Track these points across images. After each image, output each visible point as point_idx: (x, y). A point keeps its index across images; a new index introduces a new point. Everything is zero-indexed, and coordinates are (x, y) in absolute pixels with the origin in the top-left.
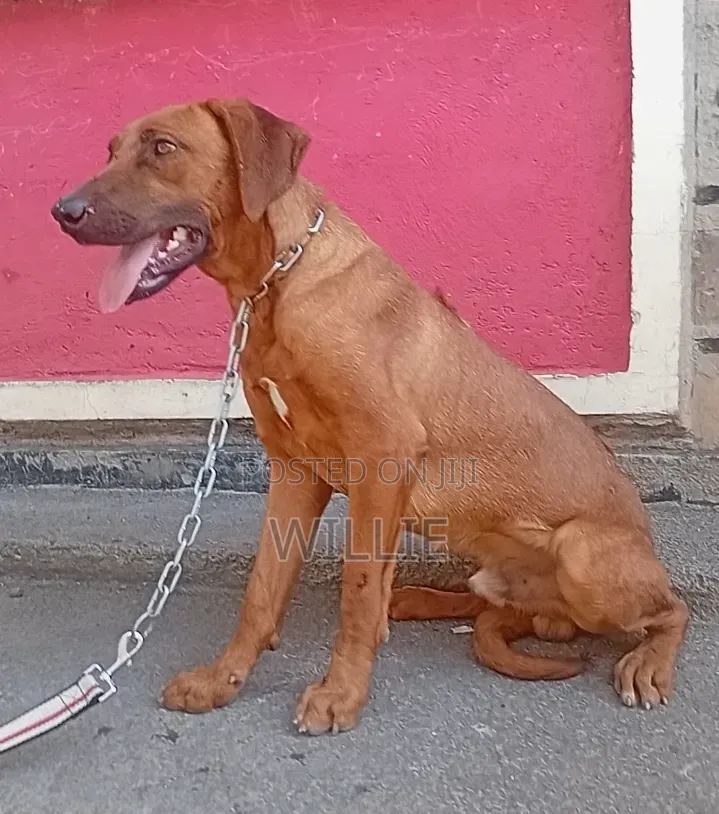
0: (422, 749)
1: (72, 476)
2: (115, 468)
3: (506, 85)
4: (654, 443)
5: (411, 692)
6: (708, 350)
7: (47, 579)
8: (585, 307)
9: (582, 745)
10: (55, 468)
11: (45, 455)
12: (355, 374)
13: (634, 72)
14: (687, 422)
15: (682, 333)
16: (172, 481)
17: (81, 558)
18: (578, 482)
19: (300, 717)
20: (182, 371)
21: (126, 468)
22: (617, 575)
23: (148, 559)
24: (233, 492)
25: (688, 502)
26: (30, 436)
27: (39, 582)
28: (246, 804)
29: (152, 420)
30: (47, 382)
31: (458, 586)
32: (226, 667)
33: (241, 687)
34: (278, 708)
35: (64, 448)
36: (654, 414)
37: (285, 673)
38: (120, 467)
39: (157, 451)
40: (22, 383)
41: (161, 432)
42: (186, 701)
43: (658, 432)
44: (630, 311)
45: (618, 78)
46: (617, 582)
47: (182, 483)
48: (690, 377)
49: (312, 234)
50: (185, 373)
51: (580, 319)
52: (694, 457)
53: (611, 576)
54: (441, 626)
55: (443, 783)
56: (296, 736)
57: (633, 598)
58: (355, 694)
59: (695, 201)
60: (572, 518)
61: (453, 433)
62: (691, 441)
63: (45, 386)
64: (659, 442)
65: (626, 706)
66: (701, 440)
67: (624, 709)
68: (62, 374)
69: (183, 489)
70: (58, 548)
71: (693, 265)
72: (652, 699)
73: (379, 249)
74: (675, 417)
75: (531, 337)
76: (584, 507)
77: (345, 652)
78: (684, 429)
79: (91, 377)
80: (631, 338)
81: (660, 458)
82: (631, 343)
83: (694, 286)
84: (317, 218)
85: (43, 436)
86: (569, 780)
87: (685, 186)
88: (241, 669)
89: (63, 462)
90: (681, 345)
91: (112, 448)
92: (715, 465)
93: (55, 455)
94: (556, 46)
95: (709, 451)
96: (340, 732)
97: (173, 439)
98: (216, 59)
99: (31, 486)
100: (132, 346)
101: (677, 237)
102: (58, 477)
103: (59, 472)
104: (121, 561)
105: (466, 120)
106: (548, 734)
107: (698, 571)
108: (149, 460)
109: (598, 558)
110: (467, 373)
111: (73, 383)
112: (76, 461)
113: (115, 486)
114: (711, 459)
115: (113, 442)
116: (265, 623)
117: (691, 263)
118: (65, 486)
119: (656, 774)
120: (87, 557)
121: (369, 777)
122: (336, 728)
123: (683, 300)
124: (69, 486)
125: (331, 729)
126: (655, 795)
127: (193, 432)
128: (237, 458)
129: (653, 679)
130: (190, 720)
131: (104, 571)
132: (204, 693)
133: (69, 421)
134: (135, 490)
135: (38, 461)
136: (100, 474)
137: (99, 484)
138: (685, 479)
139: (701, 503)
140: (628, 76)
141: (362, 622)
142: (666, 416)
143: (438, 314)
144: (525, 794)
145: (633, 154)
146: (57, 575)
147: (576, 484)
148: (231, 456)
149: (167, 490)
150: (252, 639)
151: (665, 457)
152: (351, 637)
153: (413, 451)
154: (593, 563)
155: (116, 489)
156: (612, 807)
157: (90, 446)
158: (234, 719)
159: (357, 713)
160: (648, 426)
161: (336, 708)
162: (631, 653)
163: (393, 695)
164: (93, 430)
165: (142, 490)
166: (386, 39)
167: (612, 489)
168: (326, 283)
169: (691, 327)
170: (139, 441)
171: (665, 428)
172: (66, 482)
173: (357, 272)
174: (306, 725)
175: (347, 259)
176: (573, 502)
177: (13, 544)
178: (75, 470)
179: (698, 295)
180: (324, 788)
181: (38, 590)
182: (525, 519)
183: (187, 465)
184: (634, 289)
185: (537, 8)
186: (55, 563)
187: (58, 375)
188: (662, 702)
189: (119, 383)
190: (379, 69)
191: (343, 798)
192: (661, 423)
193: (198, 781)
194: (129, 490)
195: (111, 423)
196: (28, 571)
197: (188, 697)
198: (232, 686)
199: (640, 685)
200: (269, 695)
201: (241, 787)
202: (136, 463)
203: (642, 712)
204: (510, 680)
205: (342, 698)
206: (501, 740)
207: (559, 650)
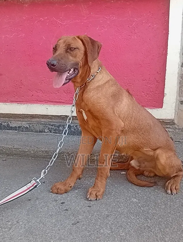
0: (121, 205)
1: (15, 128)
2: (27, 127)
3: (136, 33)
4: (167, 126)
5: (114, 190)
6: (182, 104)
7: (12, 156)
8: (153, 91)
9: (160, 204)
10: (10, 126)
11: (8, 123)
12: (103, 110)
13: (169, 33)
14: (176, 122)
15: (177, 99)
16: (42, 131)
17: (21, 151)
18: (160, 140)
19: (89, 196)
20: (46, 102)
21: (30, 127)
22: (172, 163)
23: (40, 152)
24: (58, 134)
25: (175, 141)
26: (3, 117)
27: (10, 157)
28: (79, 219)
29: (38, 115)
30: (9, 103)
31: (121, 161)
32: (68, 183)
33: (72, 188)
34: (81, 193)
35: (13, 121)
36: (168, 119)
37: (81, 184)
38: (28, 127)
39: (38, 123)
40: (2, 103)
41: (40, 118)
42: (58, 191)
43: (168, 124)
44: (164, 93)
45: (164, 34)
46: (172, 165)
47: (45, 131)
48: (177, 110)
49: (97, 73)
50: (47, 103)
51: (151, 94)
52: (177, 130)
53: (171, 163)
54: (118, 172)
55: (128, 214)
56: (88, 201)
57: (175, 169)
58: (102, 190)
59: (181, 66)
60: (158, 148)
61: (130, 127)
62: (176, 126)
63: (9, 104)
64: (168, 126)
65: (168, 194)
66: (179, 126)
67: (168, 195)
68: (13, 101)
69: (45, 133)
70: (15, 148)
71: (180, 82)
72: (175, 193)
73: (114, 79)
74: (173, 120)
75: (138, 98)
76: (161, 146)
77: (99, 179)
78: (175, 123)
79: (21, 103)
80: (164, 100)
81: (169, 130)
82: (163, 101)
83: (180, 88)
84: (99, 69)
85: (7, 118)
86: (159, 214)
87: (180, 63)
88: (72, 183)
89: (13, 124)
90: (176, 102)
91: (26, 121)
92: (182, 132)
93: (10, 122)
94: (149, 24)
95: (180, 129)
96: (99, 200)
97: (43, 120)
98: (59, 21)
99: (4, 131)
100: (33, 95)
101: (177, 75)
102: (11, 128)
103: (11, 127)
104: (32, 152)
105: (125, 42)
106: (151, 201)
107: (181, 160)
108: (36, 125)
109: (168, 159)
110: (134, 112)
111: (17, 104)
112: (16, 124)
113: (27, 131)
114: (181, 131)
115: (26, 120)
116: (79, 172)
117: (179, 82)
118: (13, 131)
119: (179, 212)
120: (23, 151)
121: (109, 212)
122: (98, 199)
123: (177, 91)
124: (14, 131)
125: (97, 199)
126: (180, 218)
127: (48, 118)
128: (60, 126)
129: (175, 187)
130: (59, 196)
131: (28, 155)
132: (62, 189)
133: (15, 114)
134: (32, 133)
135: (6, 124)
136: (23, 128)
137: (22, 131)
138: (175, 136)
139: (178, 142)
140: (167, 34)
141: (103, 172)
142: (171, 120)
143: (127, 96)
144: (149, 217)
145: (167, 53)
146: (15, 155)
147: (159, 140)
148: (58, 125)
149: (41, 133)
150: (75, 176)
151: (170, 130)
152: (100, 175)
153: (120, 129)
154: (167, 160)
155: (27, 132)
156: (171, 221)
157: (20, 121)
158: (71, 196)
159: (102, 195)
160: (166, 122)
161: (97, 194)
162: (170, 181)
163: (110, 190)
164: (21, 116)
165: (34, 133)
166: (105, 19)
167: (168, 141)
168: (99, 87)
169: (178, 98)
170: (33, 120)
171: (170, 123)
172: (13, 130)
173: (107, 84)
174: (90, 198)
175: (105, 81)
176: (158, 144)
177: (3, 147)
178: (16, 127)
179: (180, 90)
180: (98, 215)
181: (10, 159)
182: (146, 148)
183: (47, 127)
184: (165, 88)
185: (145, 14)
186: (15, 152)
187: (12, 102)
188: (177, 193)
189: (29, 105)
190: (103, 27)
191: (104, 218)
192: (170, 121)
193: (65, 213)
194: (30, 133)
195: (26, 115)
196: (7, 154)
197: (58, 190)
198: (70, 188)
199: (172, 189)
200: (78, 190)
201: (77, 215)
202: (33, 126)
203: (173, 196)
204: (138, 187)
205: (99, 191)
206: (139, 203)
207: (148, 179)
